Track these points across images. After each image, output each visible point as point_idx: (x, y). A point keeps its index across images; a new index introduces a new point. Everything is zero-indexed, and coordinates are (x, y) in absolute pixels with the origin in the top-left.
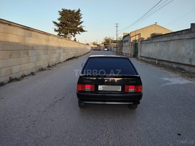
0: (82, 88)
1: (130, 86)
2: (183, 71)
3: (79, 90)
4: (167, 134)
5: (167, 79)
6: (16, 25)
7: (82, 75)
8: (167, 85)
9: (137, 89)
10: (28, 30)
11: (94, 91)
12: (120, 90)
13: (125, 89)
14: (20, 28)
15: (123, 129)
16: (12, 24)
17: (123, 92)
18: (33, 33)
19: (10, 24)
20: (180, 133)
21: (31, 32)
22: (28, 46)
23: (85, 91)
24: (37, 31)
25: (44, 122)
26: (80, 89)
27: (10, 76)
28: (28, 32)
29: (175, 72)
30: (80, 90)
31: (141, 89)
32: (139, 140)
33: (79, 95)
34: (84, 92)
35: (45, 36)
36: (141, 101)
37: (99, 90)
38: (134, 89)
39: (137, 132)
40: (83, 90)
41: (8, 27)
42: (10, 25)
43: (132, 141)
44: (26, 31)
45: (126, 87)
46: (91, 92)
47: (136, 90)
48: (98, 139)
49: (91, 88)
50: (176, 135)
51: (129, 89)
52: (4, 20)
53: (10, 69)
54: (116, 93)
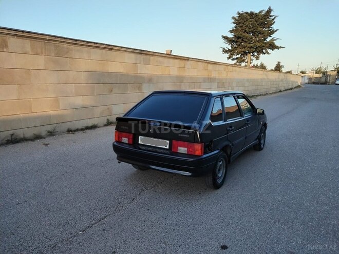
6: (120, 49)
9: (192, 150)
10: (144, 54)
12: (168, 147)
14: (129, 52)
16: (114, 48)
18: (152, 58)
19: (110, 48)
21: (148, 57)
22: (141, 77)
24: (160, 55)
26: (118, 139)
27: (108, 117)
28: (142, 57)
35: (177, 61)
37: (140, 143)
41: (109, 52)
42: (112, 49)
44: (139, 56)
46: (129, 145)
51: (179, 148)
52: (101, 44)
53: (108, 109)
54: (162, 151)
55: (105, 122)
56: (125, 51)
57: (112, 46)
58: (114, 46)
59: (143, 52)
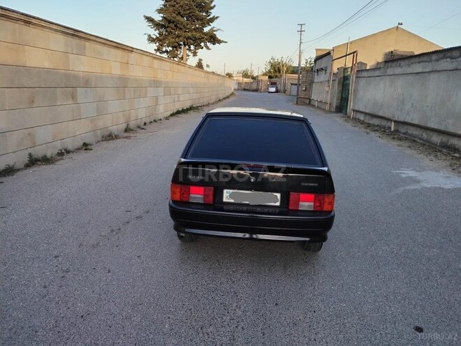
0: (183, 194)
1: (302, 195)
2: (456, 155)
3: (175, 199)
4: (388, 325)
5: (412, 174)
6: (43, 23)
7: (183, 160)
8: (409, 190)
9: (320, 203)
10: (77, 36)
11: (211, 202)
12: (278, 204)
13: (291, 202)
14: (56, 30)
15: (276, 304)
16: (34, 21)
17: (286, 209)
18: (87, 44)
19: (27, 20)
20: (422, 326)
21: (82, 42)
22: (76, 77)
23: (191, 201)
24: (98, 40)
25: (88, 274)
26: (178, 197)
27: (30, 150)
28: (75, 41)
29: (436, 156)
30: (179, 199)
31: (331, 203)
32: (313, 337)
33: (174, 213)
34: (188, 204)
35: (119, 52)
36: (330, 234)
37: (225, 200)
38: (312, 204)
39: (310, 315)
40: (185, 200)
41: (25, 28)
42: (30, 23)
43: (295, 339)
44: (70, 39)
45: (293, 195)
46: (205, 205)
47: (318, 204)
48: (211, 329)
49: (206, 196)
50: (411, 330)
51: (301, 203)
52: (13, 11)
53: (29, 134)
54: (266, 210)
55: (26, 160)
56: (51, 29)
57: (31, 17)
58: (34, 18)
59: (75, 34)
